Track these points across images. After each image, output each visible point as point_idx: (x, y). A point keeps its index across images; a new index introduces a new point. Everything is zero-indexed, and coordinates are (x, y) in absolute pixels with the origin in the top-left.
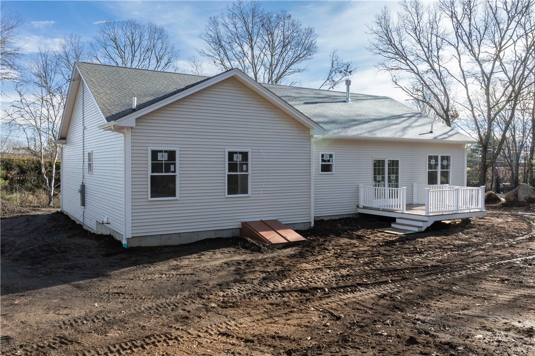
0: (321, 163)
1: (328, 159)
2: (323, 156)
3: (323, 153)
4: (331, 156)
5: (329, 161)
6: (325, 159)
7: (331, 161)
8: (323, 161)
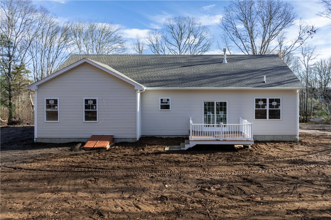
0: (160, 104)
1: (166, 101)
2: (162, 100)
3: (162, 98)
4: (168, 100)
5: (166, 103)
6: (163, 101)
7: (168, 103)
8: (162, 103)
